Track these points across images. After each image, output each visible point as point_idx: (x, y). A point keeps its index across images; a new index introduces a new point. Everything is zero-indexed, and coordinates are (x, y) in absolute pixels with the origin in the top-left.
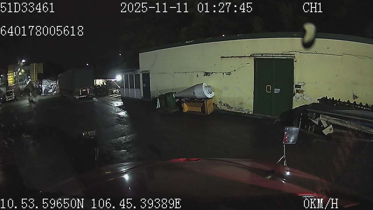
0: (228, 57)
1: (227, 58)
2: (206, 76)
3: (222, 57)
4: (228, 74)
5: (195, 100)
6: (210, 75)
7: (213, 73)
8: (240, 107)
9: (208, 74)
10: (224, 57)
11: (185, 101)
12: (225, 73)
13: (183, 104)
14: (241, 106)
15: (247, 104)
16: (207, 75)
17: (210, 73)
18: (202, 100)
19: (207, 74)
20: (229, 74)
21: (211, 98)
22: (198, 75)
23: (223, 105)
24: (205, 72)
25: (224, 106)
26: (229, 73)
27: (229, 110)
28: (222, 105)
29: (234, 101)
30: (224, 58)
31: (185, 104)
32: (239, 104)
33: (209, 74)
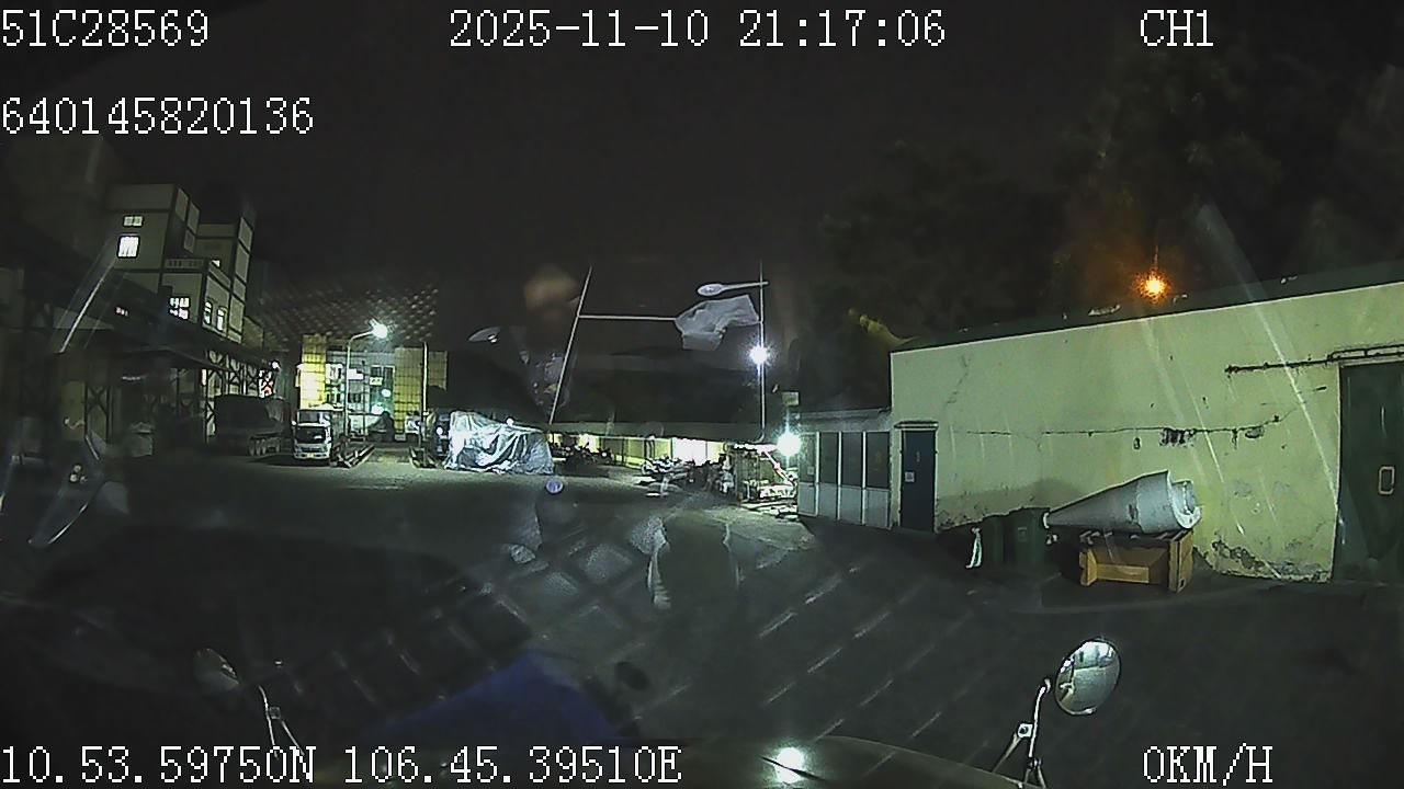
0: (1251, 369)
1: (1248, 372)
2: (1170, 444)
3: (1230, 369)
4: (1252, 434)
5: (1133, 537)
6: (1185, 439)
7: (1196, 431)
8: (1288, 558)
9: (1179, 438)
10: (1238, 369)
11: (1091, 543)
12: (1243, 429)
13: (1085, 553)
14: (1292, 555)
15: (1315, 545)
16: (1174, 440)
17: (1187, 433)
18: (1161, 537)
19: (1174, 436)
20: (1256, 433)
21: (1191, 529)
22: (1138, 440)
23: (1228, 554)
24: (1165, 429)
25: (1231, 557)
26: (1254, 428)
27: (1250, 573)
28: (1226, 557)
29: (1269, 538)
30: (1239, 373)
31: (1090, 554)
32: (1286, 548)
33: (1182, 436)
